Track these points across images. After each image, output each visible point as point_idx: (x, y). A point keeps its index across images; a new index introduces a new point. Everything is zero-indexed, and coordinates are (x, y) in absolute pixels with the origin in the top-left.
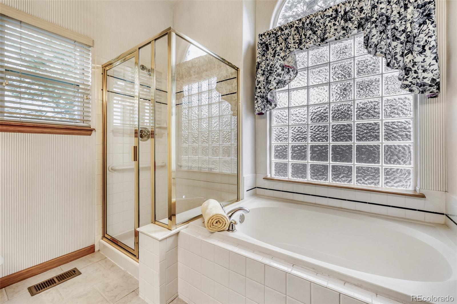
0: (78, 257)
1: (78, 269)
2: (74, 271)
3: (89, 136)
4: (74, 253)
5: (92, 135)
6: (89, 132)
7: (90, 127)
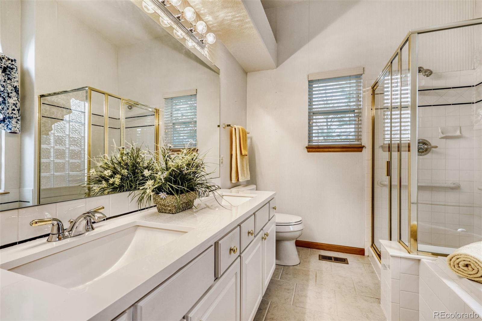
0: (347, 252)
1: (348, 260)
2: (345, 260)
3: (360, 153)
4: (349, 248)
5: (362, 152)
6: (360, 149)
7: (361, 145)
